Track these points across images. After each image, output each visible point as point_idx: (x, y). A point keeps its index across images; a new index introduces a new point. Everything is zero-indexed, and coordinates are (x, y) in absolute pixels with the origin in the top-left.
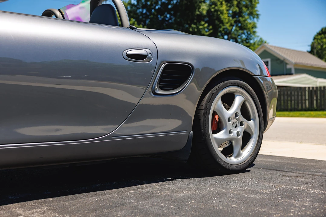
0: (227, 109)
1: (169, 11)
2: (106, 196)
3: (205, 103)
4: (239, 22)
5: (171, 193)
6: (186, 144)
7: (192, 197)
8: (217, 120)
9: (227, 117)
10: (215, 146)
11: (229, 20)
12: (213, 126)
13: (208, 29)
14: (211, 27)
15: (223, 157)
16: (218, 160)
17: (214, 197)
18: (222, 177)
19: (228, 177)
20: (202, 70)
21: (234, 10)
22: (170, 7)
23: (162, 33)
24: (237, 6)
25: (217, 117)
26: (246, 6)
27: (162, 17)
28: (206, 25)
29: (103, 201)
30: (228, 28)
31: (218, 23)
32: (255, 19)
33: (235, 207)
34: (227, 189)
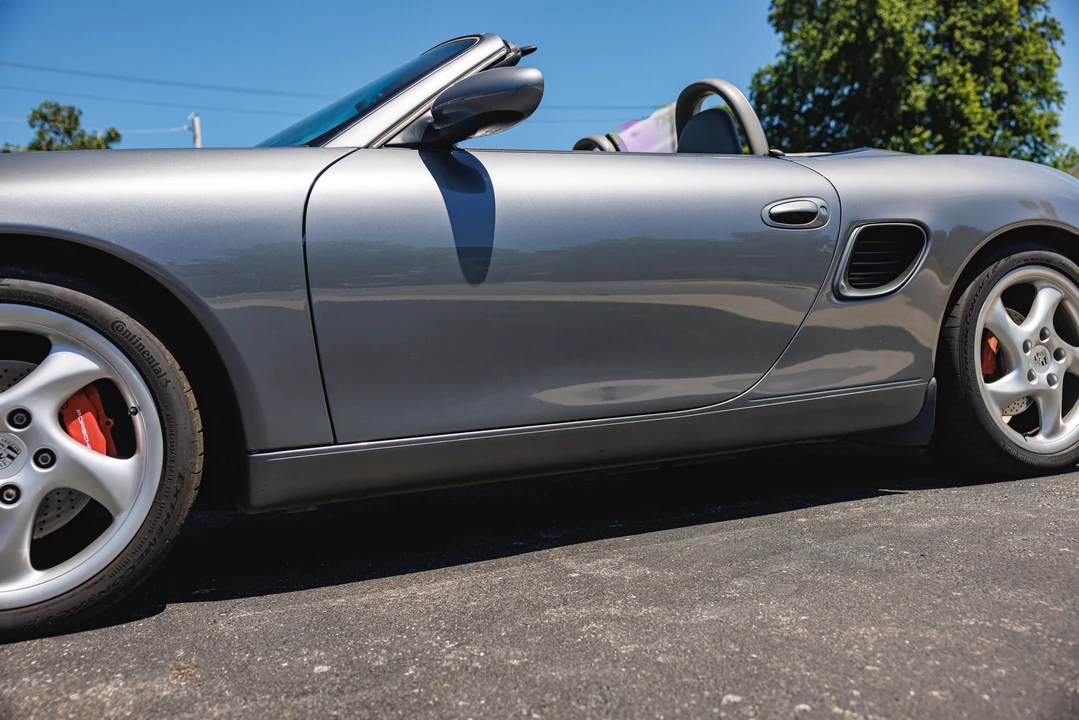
0: (1019, 322)
1: (832, 113)
2: (746, 530)
3: (961, 310)
4: (1012, 116)
5: (898, 521)
6: (922, 409)
7: (950, 531)
8: (995, 351)
9: (1019, 341)
10: (994, 410)
11: (985, 116)
12: (985, 364)
13: (931, 142)
14: (939, 137)
15: (1016, 436)
16: (1004, 446)
17: (1008, 530)
18: (1017, 482)
19: (1032, 483)
20: (951, 233)
21: (996, 91)
22: (834, 103)
23: (846, 158)
24: (1004, 79)
25: (993, 343)
26: (1028, 77)
27: (818, 129)
28: (927, 134)
29: (742, 541)
30: (984, 134)
31: (958, 126)
32: (1054, 105)
33: (1069, 553)
34: (1038, 511)
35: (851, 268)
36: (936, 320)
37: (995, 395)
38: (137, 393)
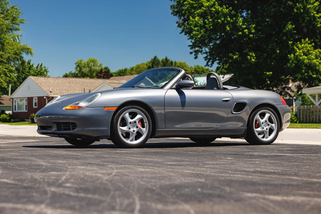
0: (262, 119)
3: (252, 116)
6: (244, 132)
9: (262, 122)
12: (255, 126)
25: (257, 122)
35: (234, 109)
36: (248, 115)
37: (256, 131)
38: (146, 120)
